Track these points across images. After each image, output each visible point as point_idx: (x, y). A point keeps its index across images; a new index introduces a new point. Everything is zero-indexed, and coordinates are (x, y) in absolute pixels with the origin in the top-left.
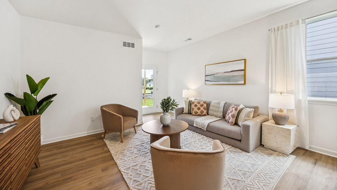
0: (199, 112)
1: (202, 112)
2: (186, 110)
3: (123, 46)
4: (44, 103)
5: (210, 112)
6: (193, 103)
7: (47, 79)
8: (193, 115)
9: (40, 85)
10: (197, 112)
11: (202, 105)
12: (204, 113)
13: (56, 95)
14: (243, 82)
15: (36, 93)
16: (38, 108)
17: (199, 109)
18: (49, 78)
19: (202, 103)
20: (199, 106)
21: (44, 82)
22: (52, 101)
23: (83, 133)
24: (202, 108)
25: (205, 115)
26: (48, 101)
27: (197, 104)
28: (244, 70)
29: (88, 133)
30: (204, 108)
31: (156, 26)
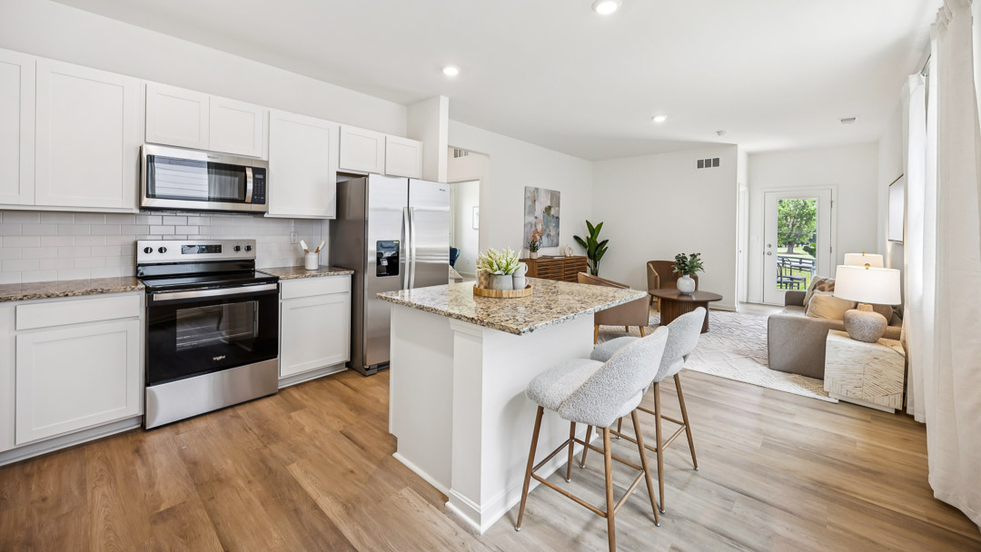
3: (698, 167)
9: (597, 229)
13: (607, 241)
22: (607, 248)
26: (602, 247)
31: (718, 132)
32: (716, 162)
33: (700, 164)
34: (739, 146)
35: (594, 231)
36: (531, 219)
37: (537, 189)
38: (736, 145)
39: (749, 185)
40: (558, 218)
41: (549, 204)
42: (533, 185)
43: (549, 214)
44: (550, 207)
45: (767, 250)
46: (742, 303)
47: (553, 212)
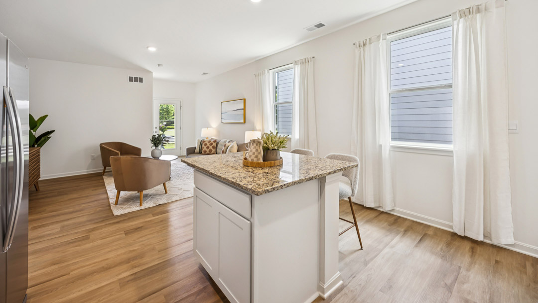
0: (208, 151)
1: (211, 151)
2: (197, 150)
3: (130, 81)
4: (43, 139)
5: (218, 151)
6: (204, 141)
7: (46, 116)
8: (203, 154)
9: (39, 122)
10: (206, 151)
11: (212, 144)
12: (212, 152)
13: (53, 131)
14: (242, 121)
15: (35, 129)
16: (37, 143)
17: (208, 148)
18: (47, 116)
19: (212, 141)
20: (208, 144)
21: (42, 119)
22: (50, 137)
23: (83, 171)
24: (211, 147)
25: (213, 154)
26: (46, 137)
27: (207, 143)
28: (244, 109)
29: (87, 172)
30: (213, 147)
31: (159, 65)
32: (141, 80)
33: (131, 79)
34: (153, 73)
38: (152, 72)
45: (155, 130)
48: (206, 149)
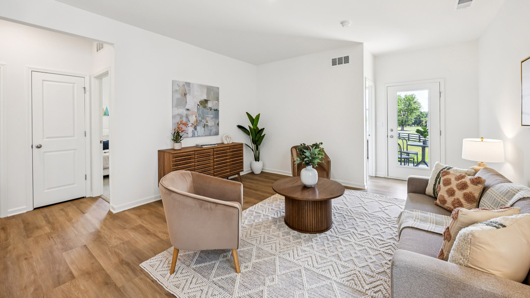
1: (457, 203)
2: (430, 189)
3: (332, 65)
6: (445, 173)
7: (259, 115)
8: (437, 205)
19: (467, 179)
31: (342, 23)
32: (347, 60)
33: (334, 62)
34: (365, 45)
35: (254, 120)
36: (183, 111)
37: (188, 84)
38: (360, 44)
39: (375, 81)
40: (217, 110)
41: (205, 97)
42: (183, 79)
43: (205, 107)
44: (206, 101)
45: (390, 133)
46: (371, 177)
47: (210, 105)
48: (446, 196)
